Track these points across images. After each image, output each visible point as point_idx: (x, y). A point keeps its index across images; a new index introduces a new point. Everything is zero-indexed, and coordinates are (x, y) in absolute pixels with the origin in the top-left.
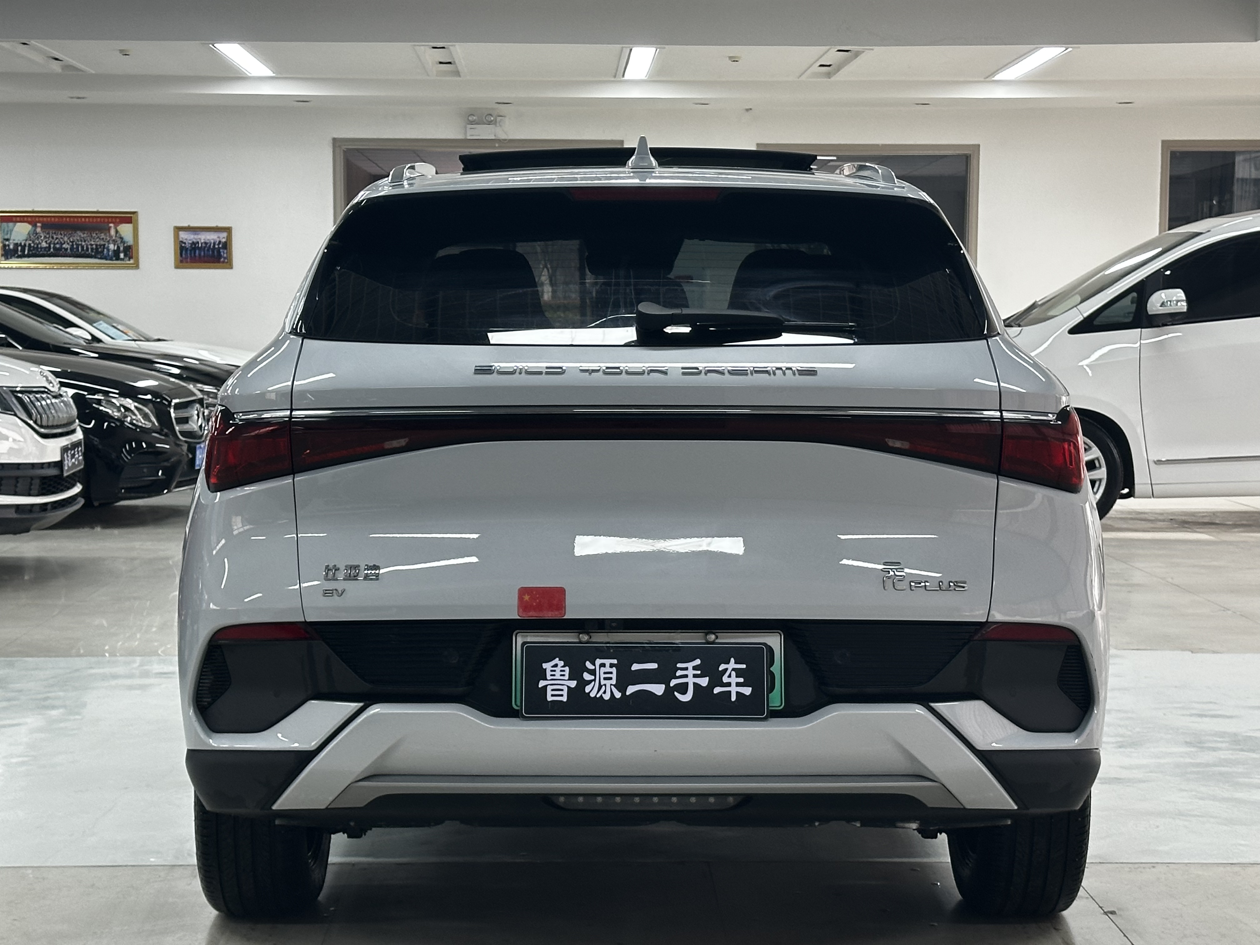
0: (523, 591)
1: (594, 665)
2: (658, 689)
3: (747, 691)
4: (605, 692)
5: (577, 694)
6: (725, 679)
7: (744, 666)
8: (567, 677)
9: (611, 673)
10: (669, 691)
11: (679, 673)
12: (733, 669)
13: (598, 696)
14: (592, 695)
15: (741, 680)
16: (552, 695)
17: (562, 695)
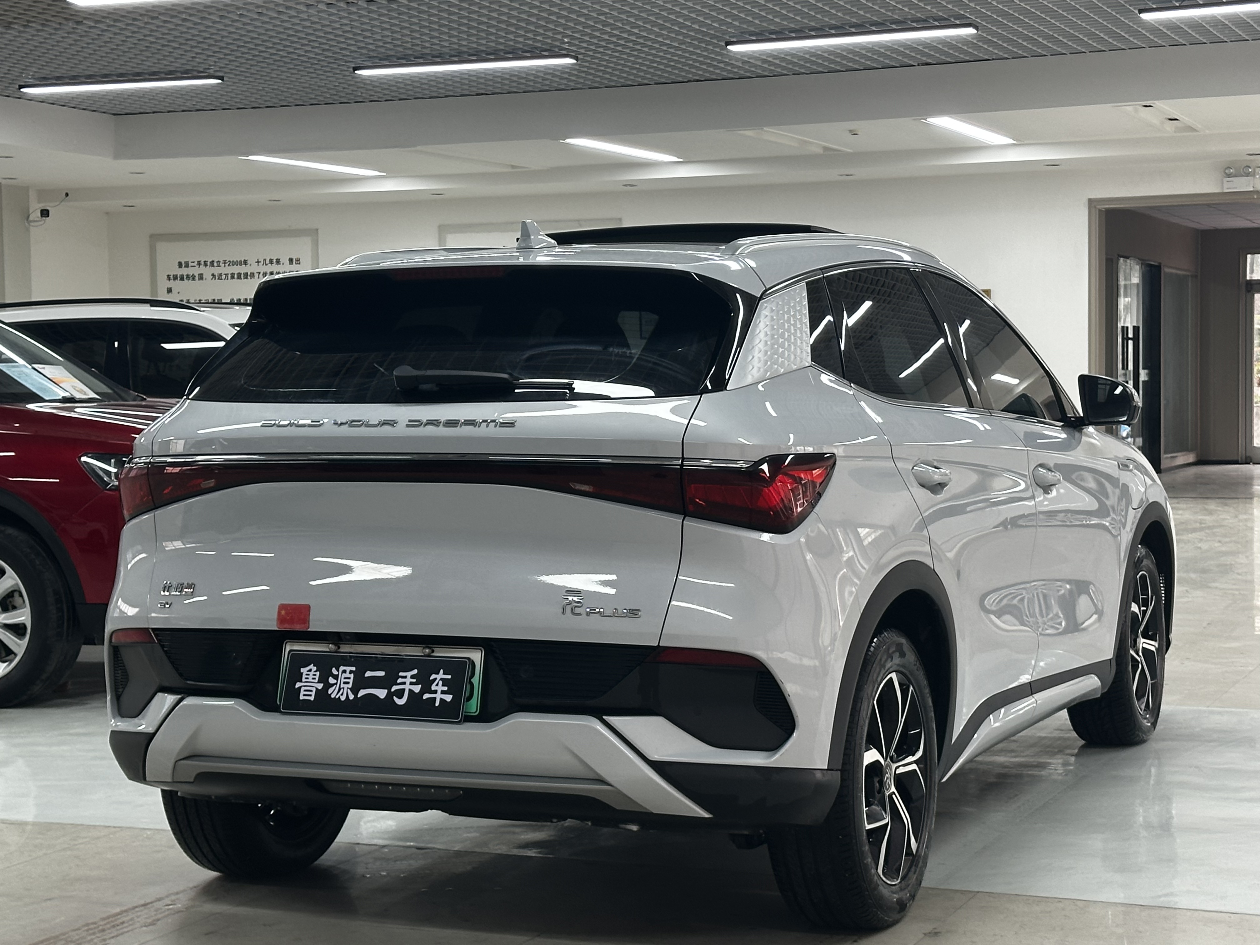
0: (282, 607)
1: (338, 671)
2: (382, 693)
3: (448, 698)
4: (342, 694)
5: (322, 695)
6: (434, 687)
7: (449, 677)
8: (316, 681)
9: (349, 678)
10: (390, 695)
11: (400, 680)
12: (441, 679)
13: (337, 697)
14: (333, 696)
15: (446, 688)
16: (304, 695)
17: (310, 695)
